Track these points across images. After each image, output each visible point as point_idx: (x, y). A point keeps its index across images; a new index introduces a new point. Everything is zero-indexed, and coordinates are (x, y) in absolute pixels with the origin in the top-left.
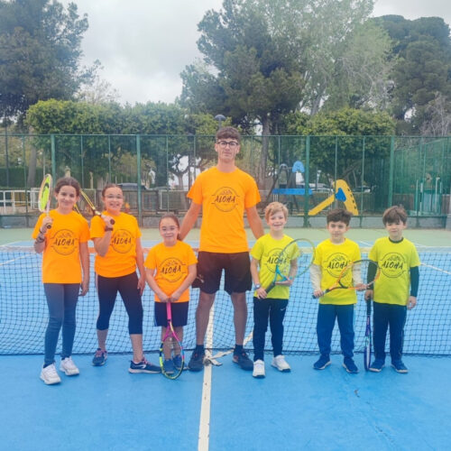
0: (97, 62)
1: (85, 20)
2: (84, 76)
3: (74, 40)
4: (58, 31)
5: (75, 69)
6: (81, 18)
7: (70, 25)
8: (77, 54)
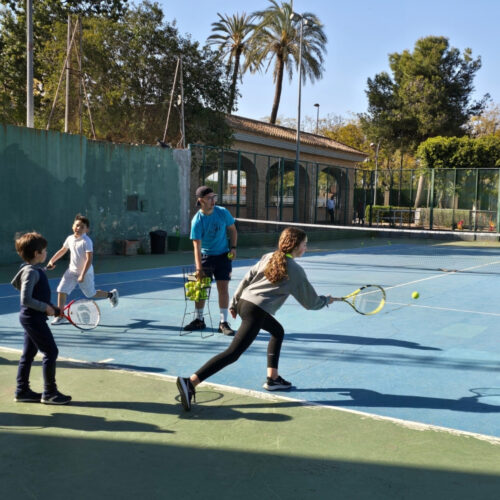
0: (488, 95)
1: (479, 61)
2: (474, 109)
3: (467, 78)
4: (454, 72)
5: (466, 103)
6: (475, 59)
7: (464, 67)
8: (469, 90)
